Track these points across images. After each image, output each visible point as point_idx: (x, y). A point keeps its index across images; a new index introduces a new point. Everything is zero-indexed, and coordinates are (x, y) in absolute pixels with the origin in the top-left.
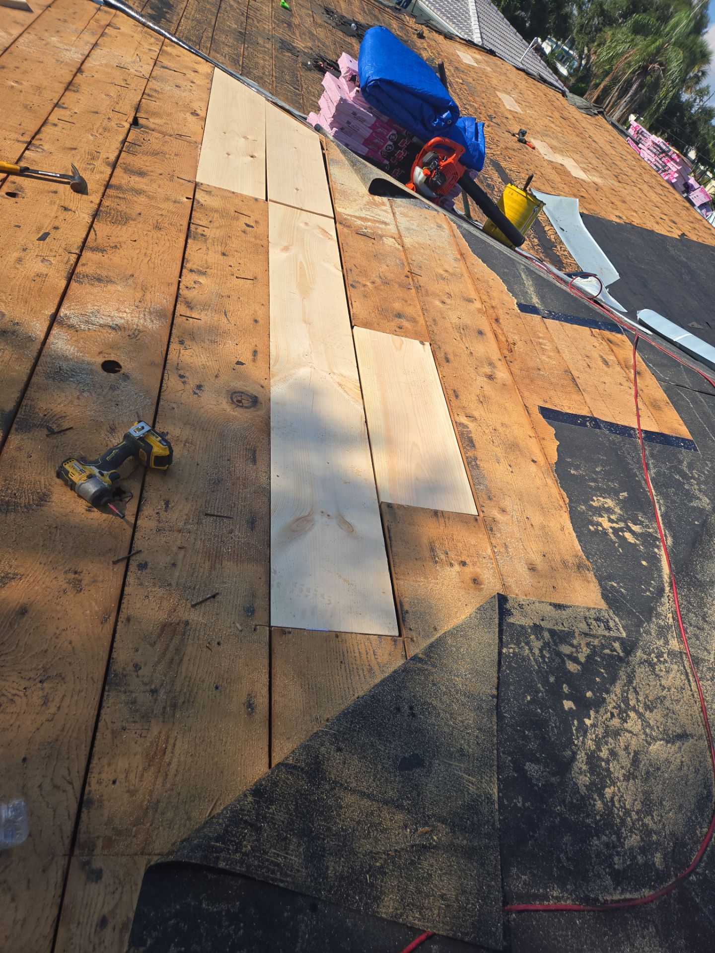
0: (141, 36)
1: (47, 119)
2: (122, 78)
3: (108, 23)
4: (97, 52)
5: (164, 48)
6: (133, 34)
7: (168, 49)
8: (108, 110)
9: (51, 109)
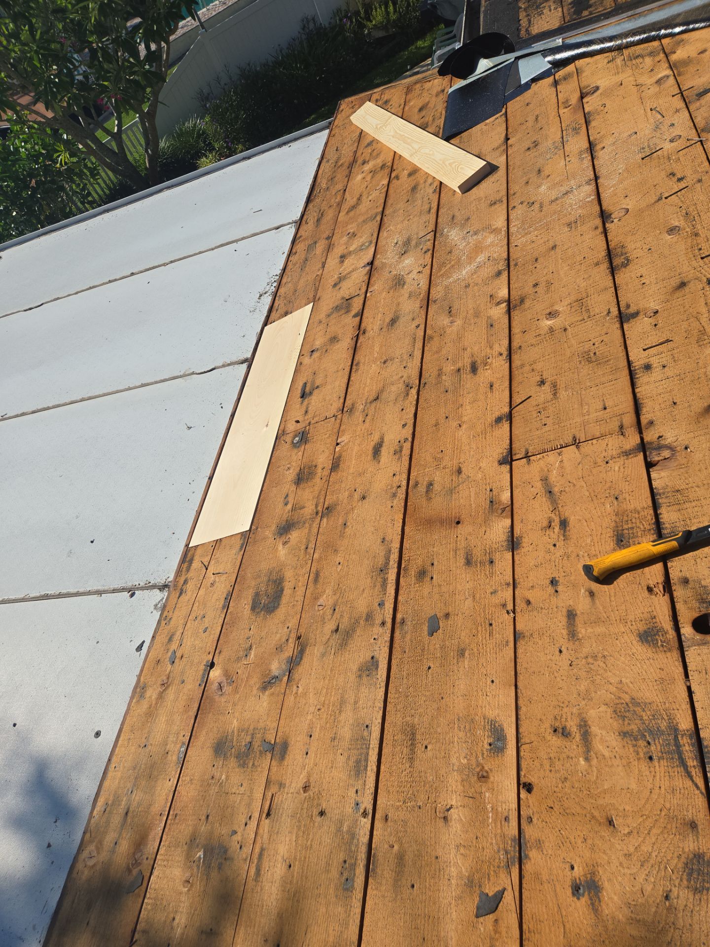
0: (629, 72)
1: (629, 363)
2: (663, 174)
3: (578, 94)
4: (603, 157)
5: (674, 58)
6: (617, 79)
7: (679, 55)
8: (694, 264)
9: (619, 332)
